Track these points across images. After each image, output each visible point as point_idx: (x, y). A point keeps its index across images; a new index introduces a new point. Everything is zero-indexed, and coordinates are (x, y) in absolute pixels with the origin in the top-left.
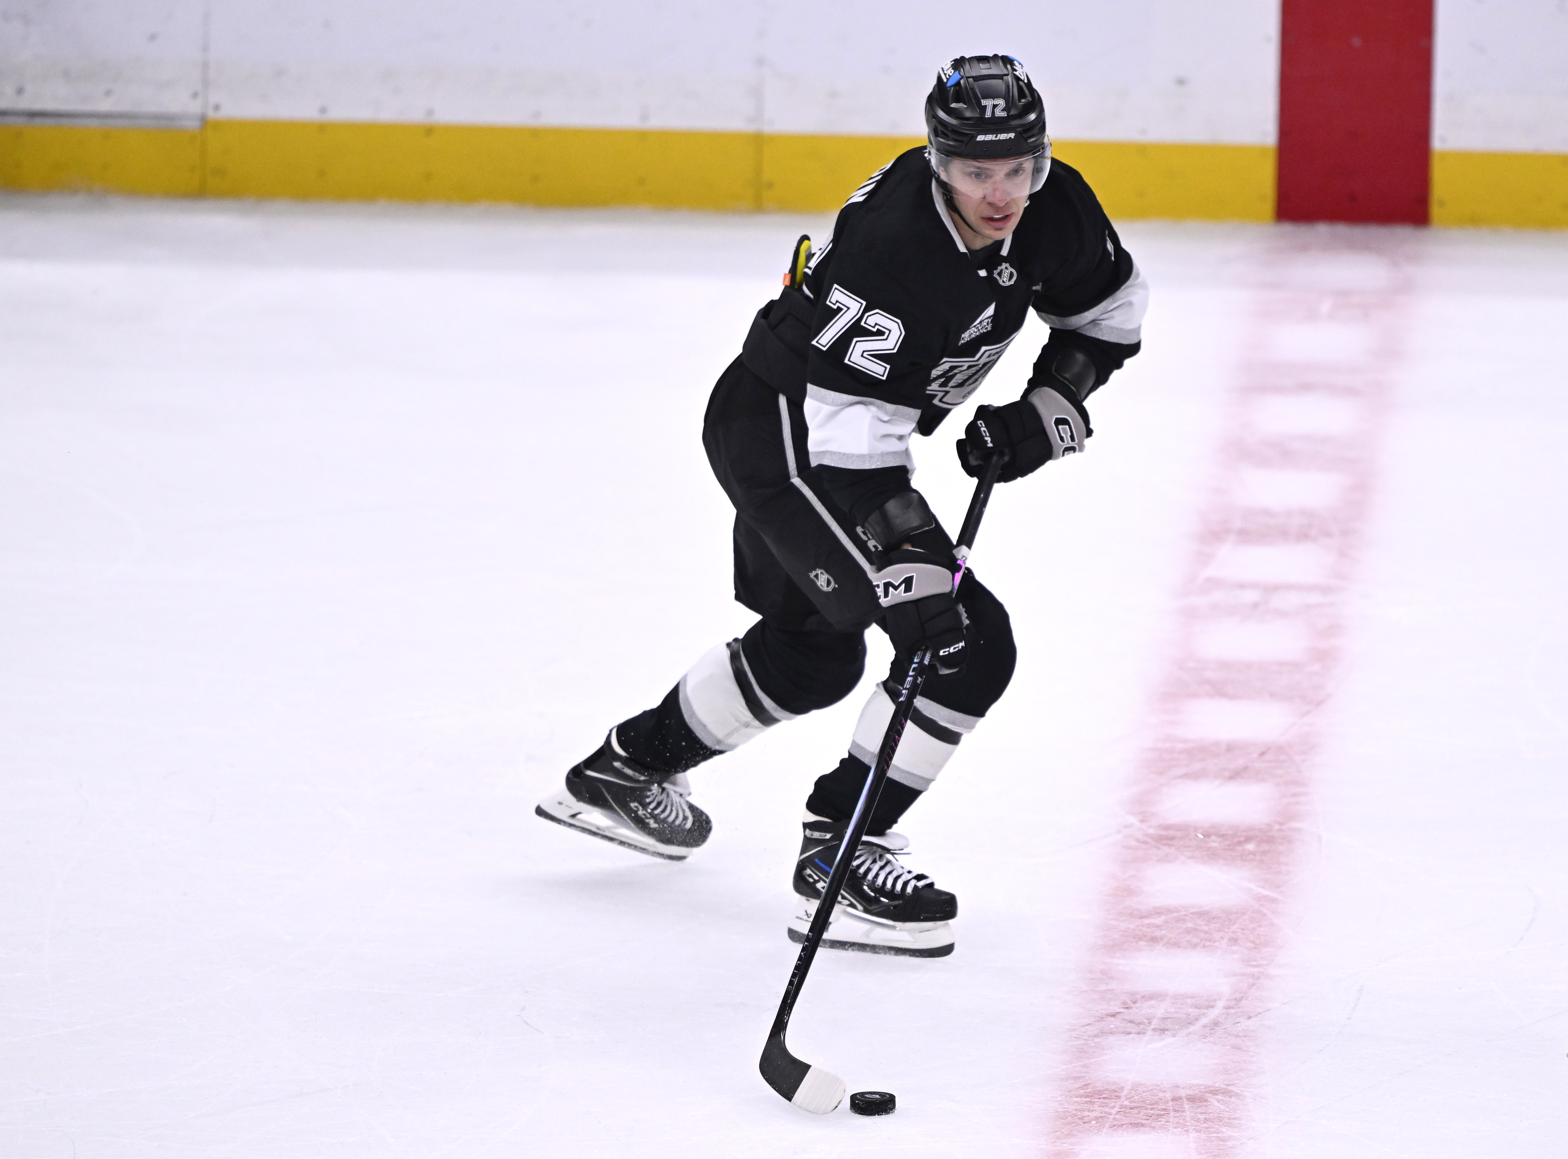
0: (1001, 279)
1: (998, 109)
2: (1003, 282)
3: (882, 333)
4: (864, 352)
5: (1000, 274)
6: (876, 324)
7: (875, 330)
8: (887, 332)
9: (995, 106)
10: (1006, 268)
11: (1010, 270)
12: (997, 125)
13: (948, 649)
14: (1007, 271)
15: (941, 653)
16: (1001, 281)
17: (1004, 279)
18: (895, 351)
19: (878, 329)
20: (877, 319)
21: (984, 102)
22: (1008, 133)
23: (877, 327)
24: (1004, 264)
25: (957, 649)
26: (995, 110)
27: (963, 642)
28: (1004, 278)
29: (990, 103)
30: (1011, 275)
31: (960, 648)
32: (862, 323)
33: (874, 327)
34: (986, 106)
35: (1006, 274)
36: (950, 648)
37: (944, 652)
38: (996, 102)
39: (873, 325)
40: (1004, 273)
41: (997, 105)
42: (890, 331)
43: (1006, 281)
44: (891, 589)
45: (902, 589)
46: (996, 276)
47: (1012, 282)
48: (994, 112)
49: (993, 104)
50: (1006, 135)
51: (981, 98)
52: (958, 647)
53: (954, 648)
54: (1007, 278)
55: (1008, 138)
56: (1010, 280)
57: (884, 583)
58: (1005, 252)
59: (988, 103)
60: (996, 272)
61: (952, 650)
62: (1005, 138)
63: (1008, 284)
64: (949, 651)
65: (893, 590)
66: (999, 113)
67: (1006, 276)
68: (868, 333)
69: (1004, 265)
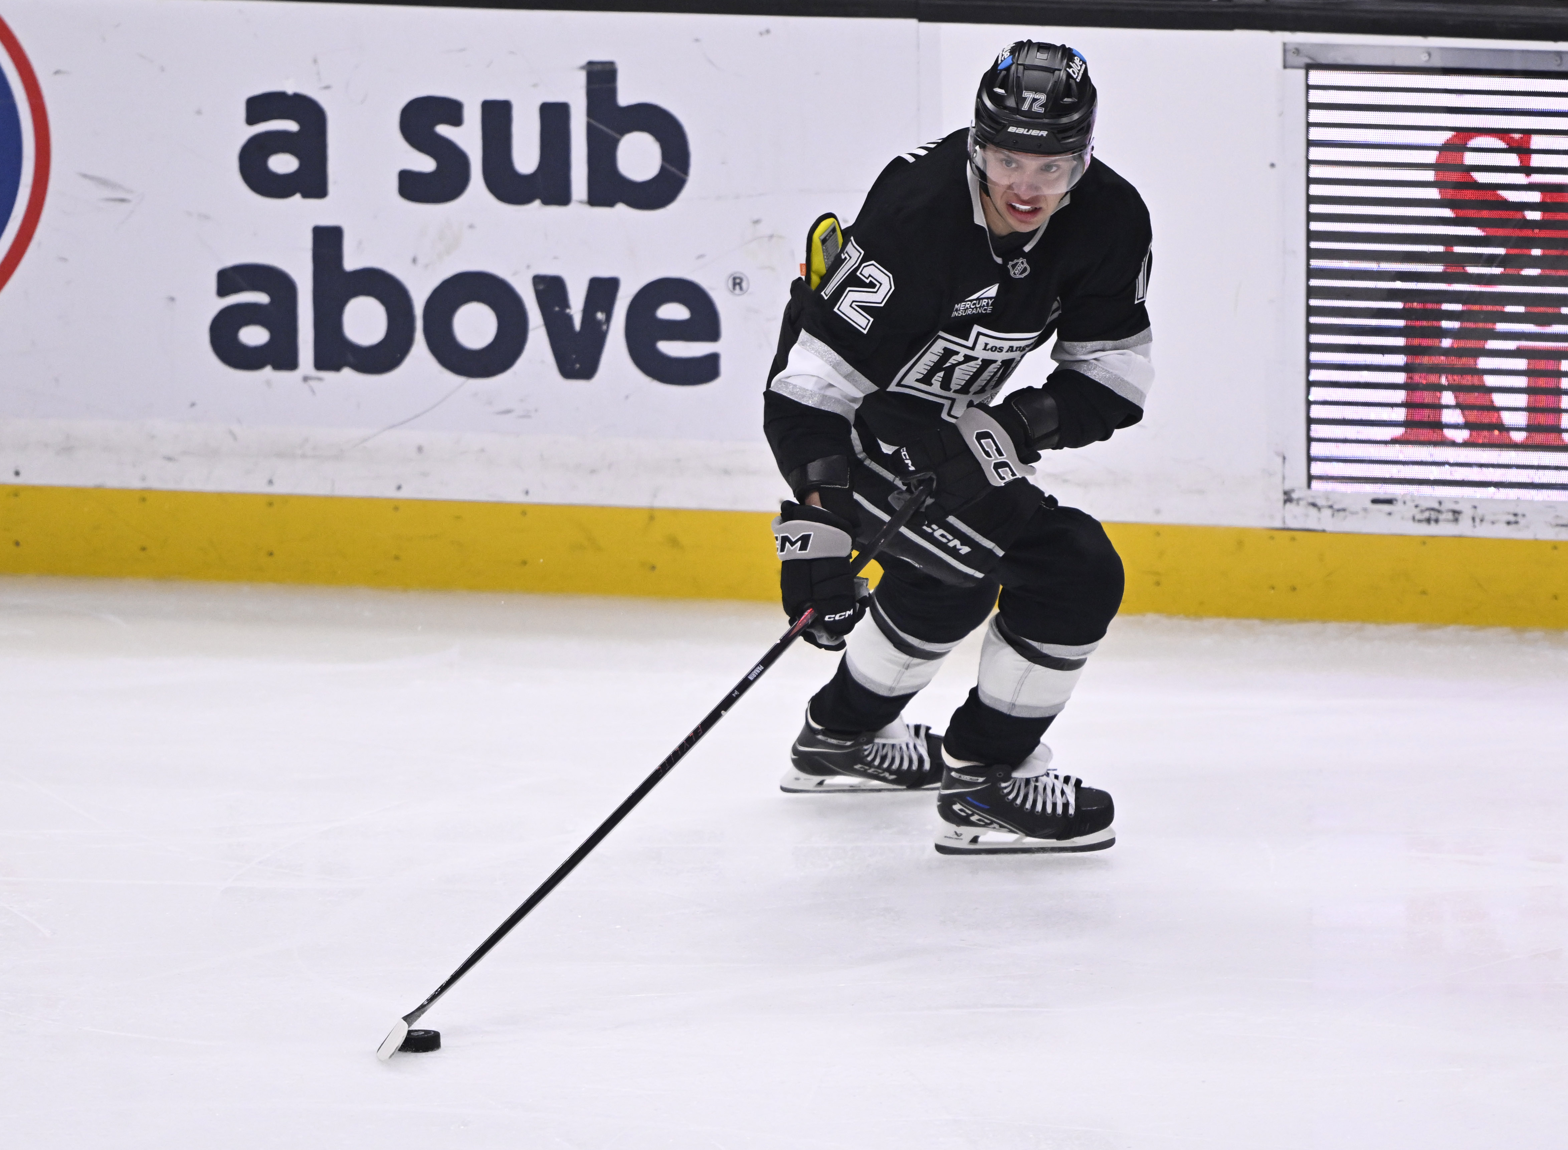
0: (1013, 270)
1: (1037, 104)
2: (1014, 273)
3: (873, 286)
4: (853, 301)
5: (1014, 266)
6: (870, 276)
7: (867, 281)
8: (878, 285)
9: (1034, 100)
10: (1022, 263)
11: (1025, 265)
12: (1031, 119)
13: (833, 616)
14: (1022, 266)
15: (827, 618)
16: (1013, 273)
17: (1016, 272)
18: (882, 305)
19: (871, 281)
20: (872, 271)
21: (1026, 94)
22: (1040, 130)
23: (870, 278)
24: (1021, 258)
25: (843, 617)
26: (1034, 104)
27: (852, 610)
28: (1016, 270)
29: (1031, 96)
30: (1025, 270)
31: (847, 616)
32: (858, 273)
33: (867, 278)
34: (1026, 98)
35: (1020, 268)
36: (836, 614)
37: (829, 618)
38: (1037, 96)
39: (867, 276)
40: (1019, 266)
41: (1037, 100)
42: (881, 284)
43: (1018, 273)
44: (787, 544)
45: (797, 547)
46: (1009, 266)
47: (1023, 276)
48: (1032, 106)
49: (1034, 98)
50: (1038, 132)
51: (1024, 89)
52: (845, 615)
53: (840, 616)
54: (1019, 271)
55: (1040, 135)
56: (1021, 274)
57: (782, 537)
58: (1027, 248)
59: (1029, 95)
60: (1011, 263)
61: (837, 618)
62: (1037, 135)
63: (1018, 276)
64: (834, 618)
65: (789, 545)
66: (1036, 108)
67: (1019, 269)
68: (861, 284)
69: (1021, 260)
